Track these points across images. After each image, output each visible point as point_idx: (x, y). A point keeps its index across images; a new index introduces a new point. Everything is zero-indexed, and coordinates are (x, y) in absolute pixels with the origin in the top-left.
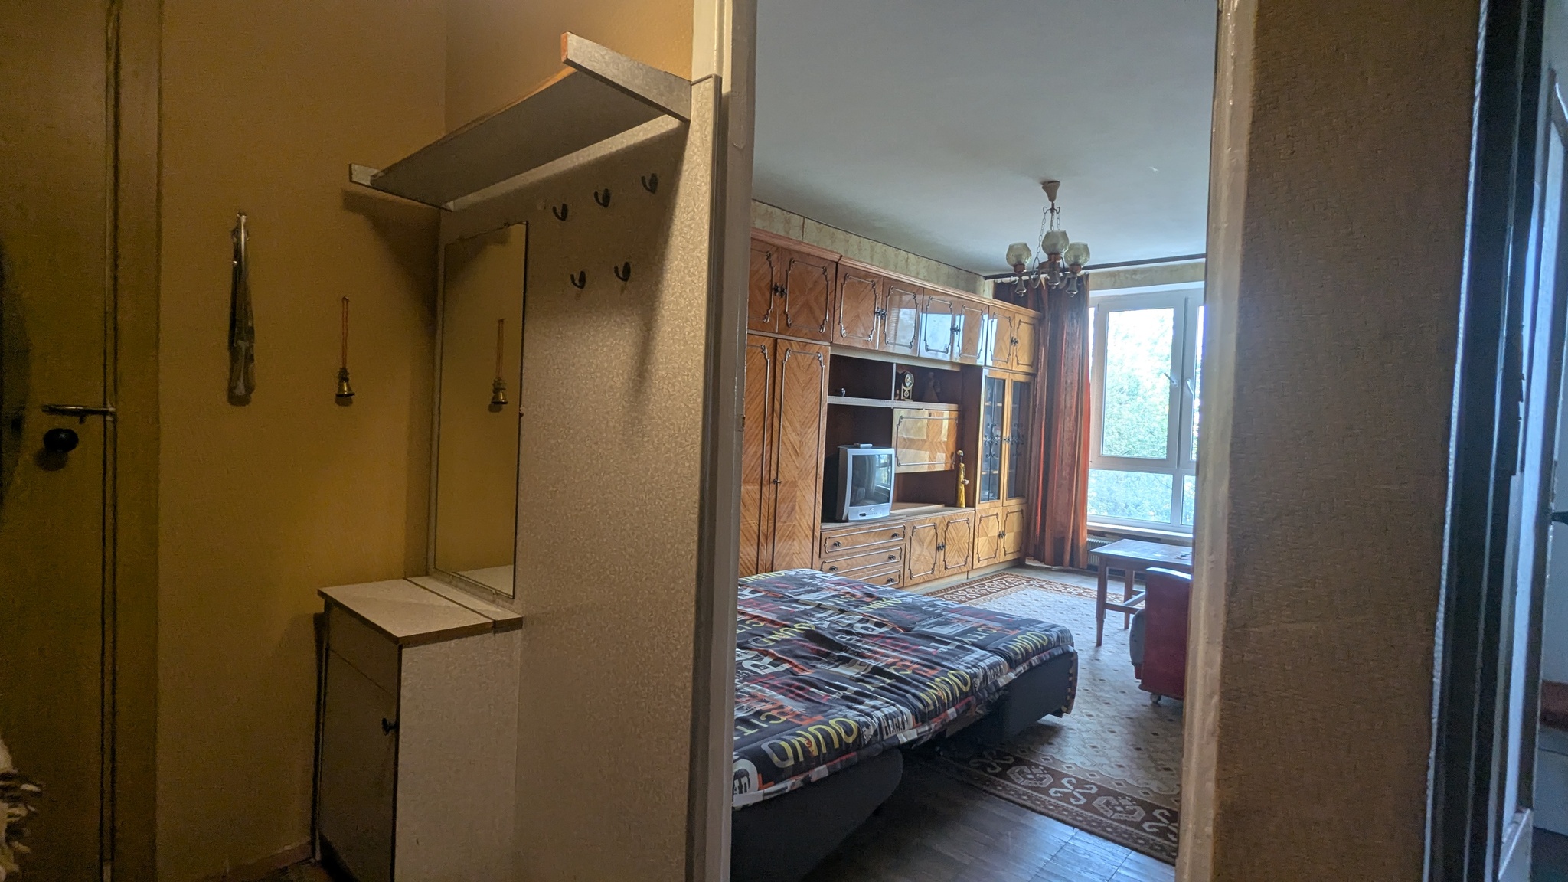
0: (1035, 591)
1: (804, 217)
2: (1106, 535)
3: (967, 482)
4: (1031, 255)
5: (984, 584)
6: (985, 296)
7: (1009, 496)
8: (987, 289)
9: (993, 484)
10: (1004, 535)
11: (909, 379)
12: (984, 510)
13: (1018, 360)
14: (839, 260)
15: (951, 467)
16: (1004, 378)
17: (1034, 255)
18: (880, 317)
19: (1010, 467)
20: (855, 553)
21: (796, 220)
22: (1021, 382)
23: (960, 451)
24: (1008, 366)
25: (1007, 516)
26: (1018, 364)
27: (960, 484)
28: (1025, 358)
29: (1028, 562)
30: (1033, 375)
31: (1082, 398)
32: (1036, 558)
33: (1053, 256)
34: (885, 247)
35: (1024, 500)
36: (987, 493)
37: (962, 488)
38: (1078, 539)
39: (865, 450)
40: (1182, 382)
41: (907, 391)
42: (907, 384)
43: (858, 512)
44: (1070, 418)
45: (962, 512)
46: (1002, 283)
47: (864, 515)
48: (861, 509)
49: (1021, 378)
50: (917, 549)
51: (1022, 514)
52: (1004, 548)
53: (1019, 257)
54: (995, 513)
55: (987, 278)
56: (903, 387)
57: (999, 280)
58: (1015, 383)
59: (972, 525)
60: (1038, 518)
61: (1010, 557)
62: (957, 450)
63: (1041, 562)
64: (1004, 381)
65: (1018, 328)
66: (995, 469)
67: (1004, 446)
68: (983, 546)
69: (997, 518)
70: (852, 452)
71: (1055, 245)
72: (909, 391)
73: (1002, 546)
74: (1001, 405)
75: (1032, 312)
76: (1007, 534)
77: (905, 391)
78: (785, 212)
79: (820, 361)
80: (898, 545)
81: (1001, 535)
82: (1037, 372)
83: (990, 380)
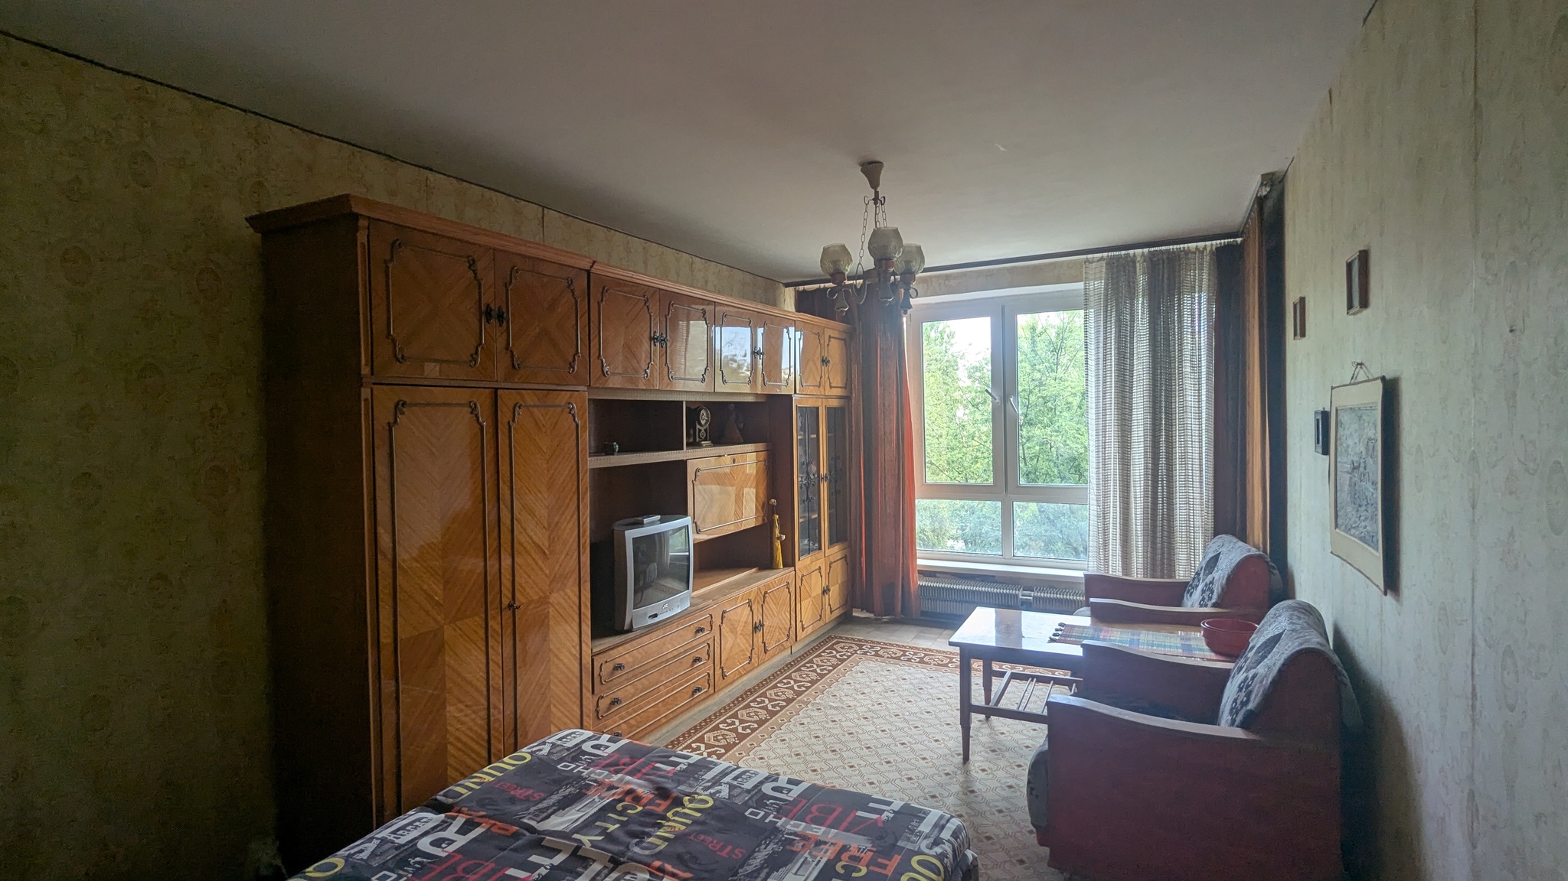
0: (872, 664)
1: (543, 207)
2: (938, 575)
3: (784, 537)
4: (852, 261)
5: (811, 661)
6: (786, 309)
7: (831, 543)
8: (788, 300)
9: (812, 530)
10: (829, 590)
11: (704, 416)
12: (806, 567)
13: (830, 383)
14: (592, 267)
15: (764, 520)
16: (816, 405)
17: (856, 260)
18: (658, 344)
19: (830, 507)
20: (647, 671)
21: (532, 211)
22: (835, 408)
23: (773, 500)
24: (820, 392)
25: (830, 567)
26: (831, 387)
27: (775, 540)
28: (838, 380)
29: (856, 613)
30: (847, 398)
31: (903, 424)
32: (864, 608)
33: (884, 261)
34: (661, 249)
35: (846, 544)
36: (806, 542)
37: (778, 544)
38: (909, 583)
39: (653, 526)
40: (1005, 399)
41: (703, 431)
42: (703, 422)
43: (645, 614)
44: (891, 445)
45: (778, 576)
46: (804, 291)
47: (656, 616)
48: (651, 609)
49: (834, 403)
50: (729, 640)
51: (846, 561)
52: (830, 605)
53: (835, 263)
54: (817, 567)
55: (787, 285)
56: (698, 426)
57: (801, 288)
58: (829, 409)
59: (792, 589)
60: (863, 559)
61: (836, 613)
62: (769, 500)
63: (870, 613)
64: (818, 408)
65: (828, 345)
66: (813, 511)
67: (822, 485)
68: (807, 611)
69: (820, 572)
70: (631, 534)
71: (886, 247)
72: (706, 430)
73: (827, 604)
74: (815, 436)
75: (841, 326)
76: (831, 589)
77: (700, 430)
78: (513, 199)
79: (573, 415)
80: (704, 642)
81: (825, 591)
82: (851, 394)
83: (802, 410)
